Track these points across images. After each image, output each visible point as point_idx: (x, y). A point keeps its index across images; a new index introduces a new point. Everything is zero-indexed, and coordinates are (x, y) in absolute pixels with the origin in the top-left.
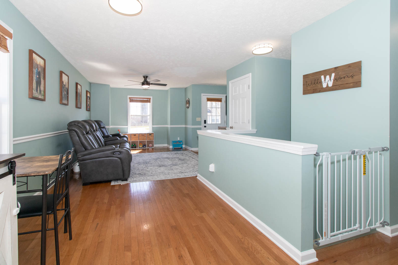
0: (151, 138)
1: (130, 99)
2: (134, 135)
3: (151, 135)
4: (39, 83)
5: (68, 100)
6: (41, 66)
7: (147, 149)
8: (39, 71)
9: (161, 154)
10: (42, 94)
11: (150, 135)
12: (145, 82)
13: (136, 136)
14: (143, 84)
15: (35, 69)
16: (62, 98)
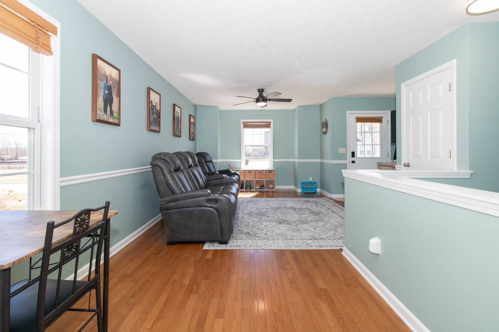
0: (271, 176)
1: (244, 125)
2: (249, 172)
3: (271, 172)
5: (159, 126)
7: (266, 191)
8: (108, 84)
10: (114, 116)
11: (269, 172)
12: (261, 98)
13: (251, 173)
14: (258, 100)
15: (102, 81)
16: (149, 123)
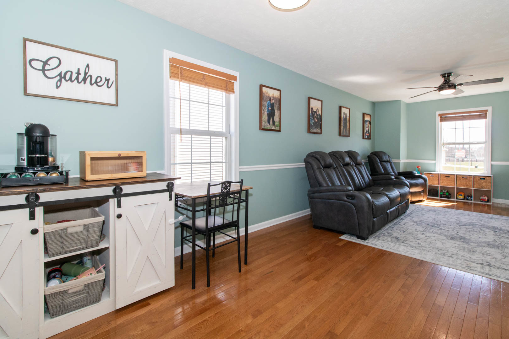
0: (484, 184)
1: (441, 117)
2: (446, 177)
3: (484, 179)
4: (271, 114)
5: (321, 128)
6: (274, 98)
7: (474, 204)
8: (271, 103)
9: (491, 218)
10: (276, 125)
11: (481, 179)
12: (447, 84)
13: (449, 178)
14: (441, 88)
15: (266, 102)
16: (309, 127)
